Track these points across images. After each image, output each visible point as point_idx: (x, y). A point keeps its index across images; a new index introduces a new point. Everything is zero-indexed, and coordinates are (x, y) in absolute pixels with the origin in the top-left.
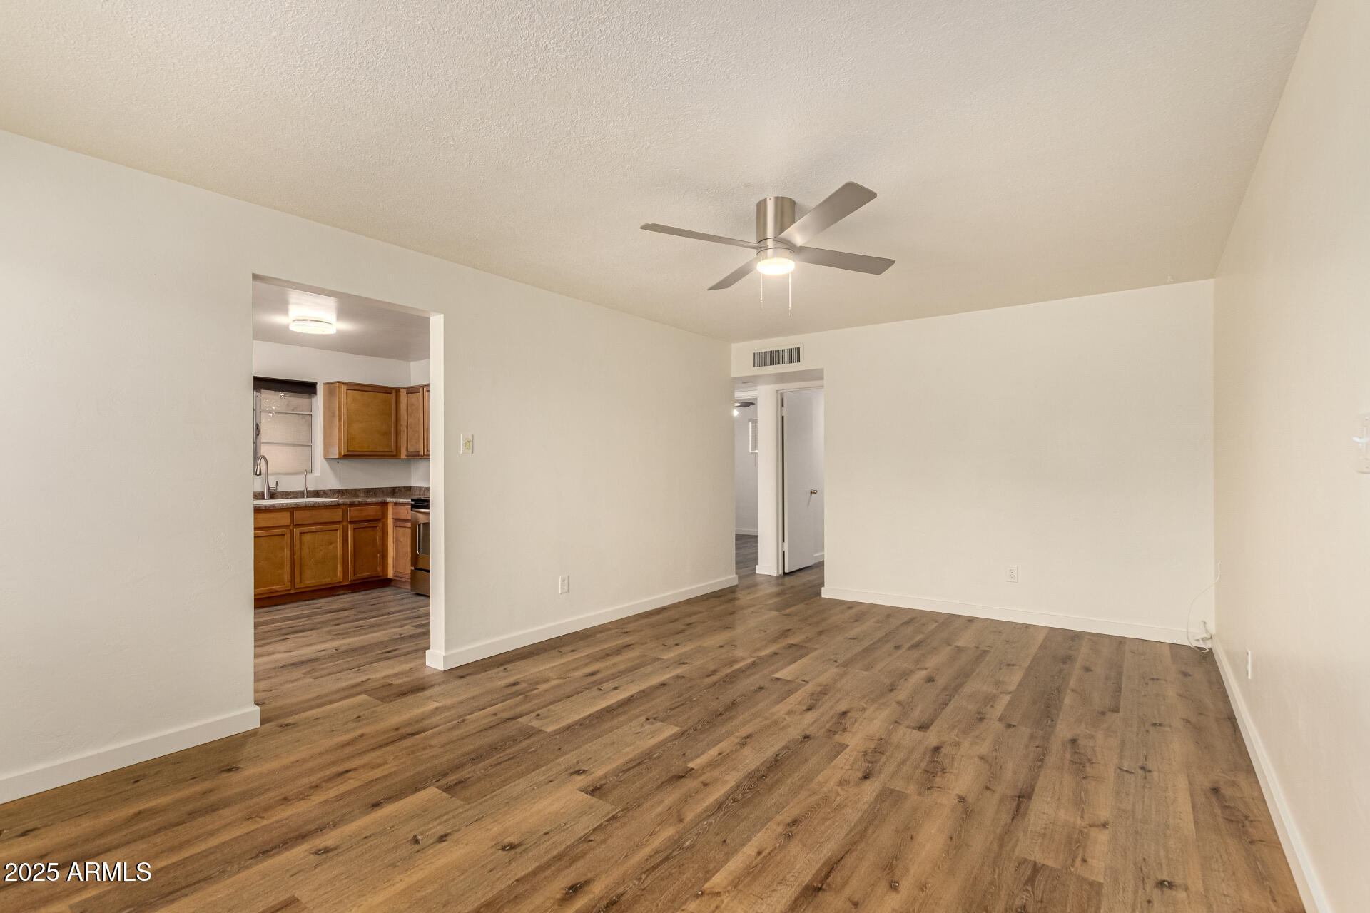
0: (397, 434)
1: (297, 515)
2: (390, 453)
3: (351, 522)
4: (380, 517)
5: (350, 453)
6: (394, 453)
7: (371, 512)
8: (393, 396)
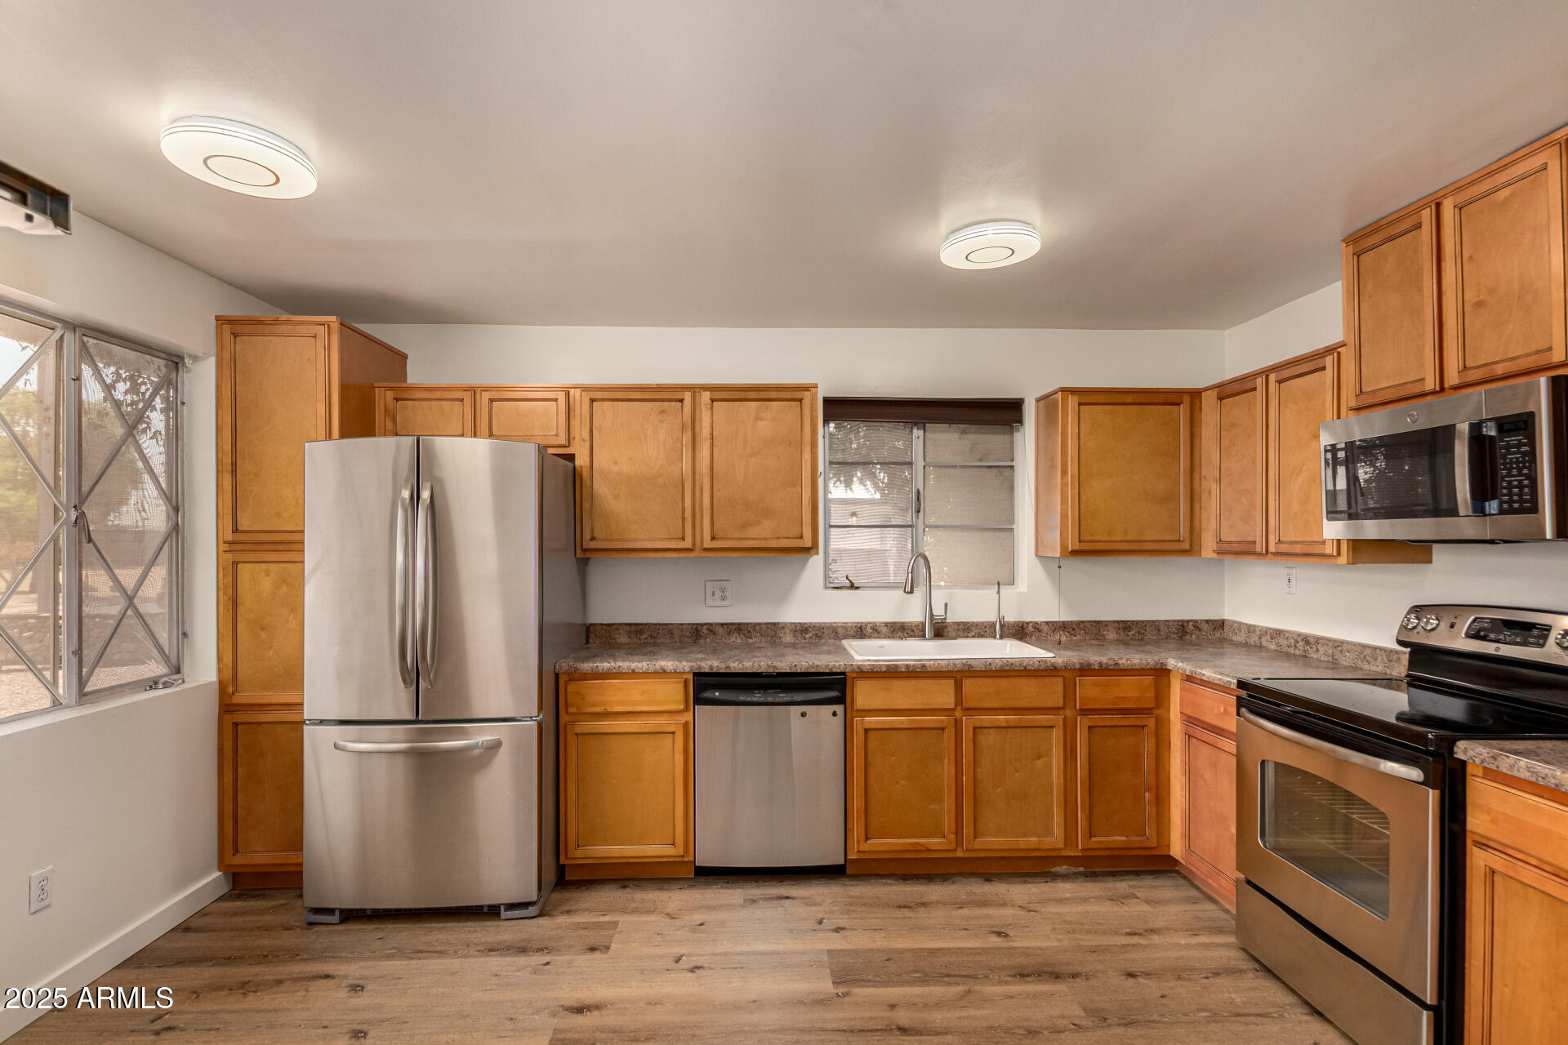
0: (1193, 498)
1: (969, 686)
2: (1177, 546)
3: (1084, 712)
4: (1152, 705)
5: (1085, 547)
6: (1186, 546)
7: (1130, 690)
8: (1183, 411)
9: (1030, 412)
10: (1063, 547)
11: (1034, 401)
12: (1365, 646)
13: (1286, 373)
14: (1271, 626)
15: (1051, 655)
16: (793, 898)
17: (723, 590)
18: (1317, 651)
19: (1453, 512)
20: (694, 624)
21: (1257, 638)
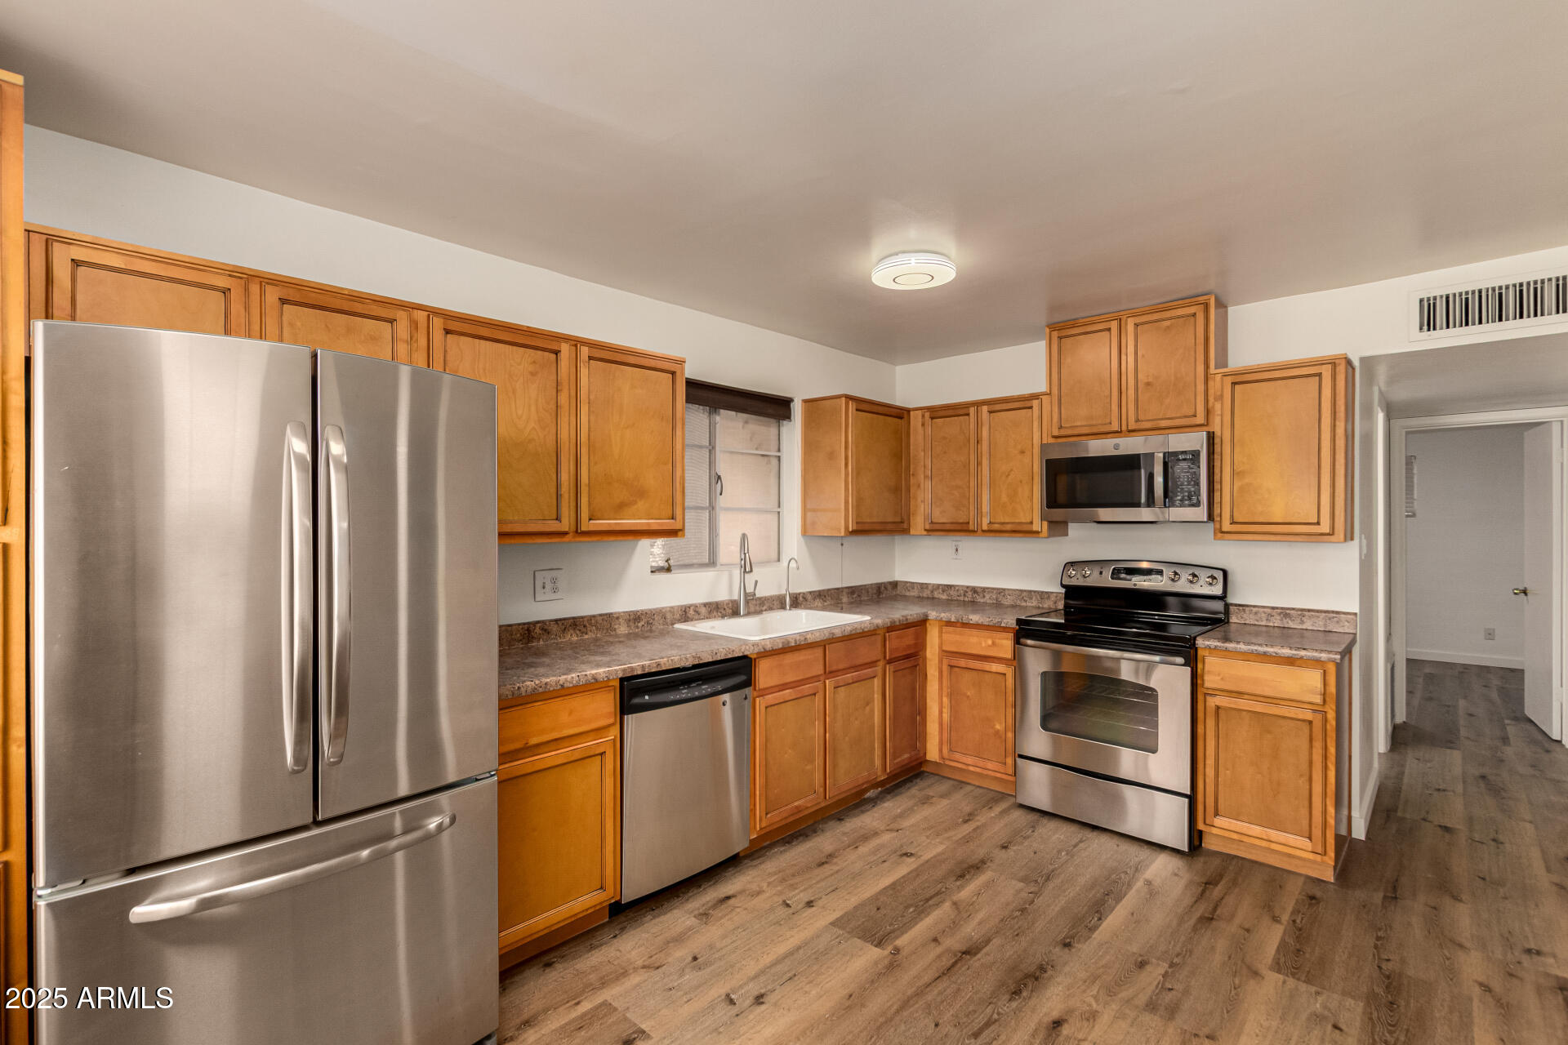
0: (908, 490)
1: (831, 652)
2: (901, 527)
3: (890, 661)
4: (914, 650)
6: (905, 526)
7: (911, 639)
8: (903, 423)
9: (797, 409)
10: (847, 528)
11: (800, 402)
12: (1022, 591)
13: (998, 407)
14: (942, 583)
15: (867, 618)
16: (733, 896)
17: (554, 581)
18: (984, 597)
19: (1138, 505)
20: (524, 624)
21: (929, 592)
